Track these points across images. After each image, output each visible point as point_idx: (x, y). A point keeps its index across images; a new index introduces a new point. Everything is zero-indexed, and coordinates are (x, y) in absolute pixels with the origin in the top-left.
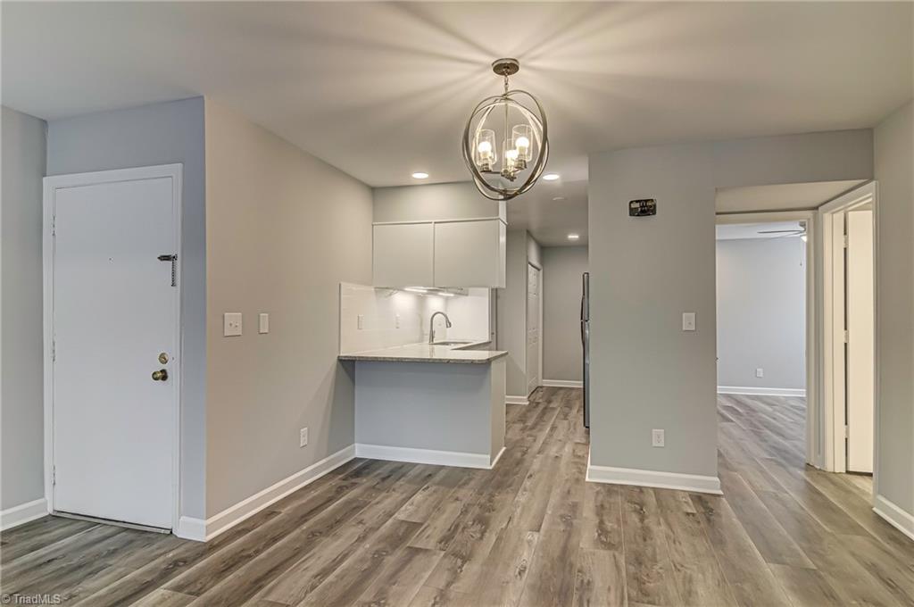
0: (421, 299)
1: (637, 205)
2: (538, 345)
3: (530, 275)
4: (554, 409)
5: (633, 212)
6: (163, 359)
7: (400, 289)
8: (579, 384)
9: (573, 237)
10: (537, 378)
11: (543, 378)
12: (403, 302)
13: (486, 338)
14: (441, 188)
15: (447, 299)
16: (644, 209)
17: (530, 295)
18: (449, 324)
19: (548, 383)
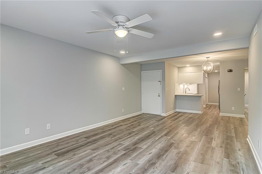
0: (184, 85)
1: (229, 70)
2: (207, 95)
3: (206, 80)
4: (212, 108)
5: (228, 71)
6: (159, 94)
7: (182, 84)
8: (218, 104)
9: (216, 71)
10: (207, 102)
11: (208, 102)
12: (181, 86)
13: (196, 93)
14: (193, 67)
15: (187, 85)
16: (231, 71)
17: (206, 84)
18: (189, 90)
19: (209, 103)
